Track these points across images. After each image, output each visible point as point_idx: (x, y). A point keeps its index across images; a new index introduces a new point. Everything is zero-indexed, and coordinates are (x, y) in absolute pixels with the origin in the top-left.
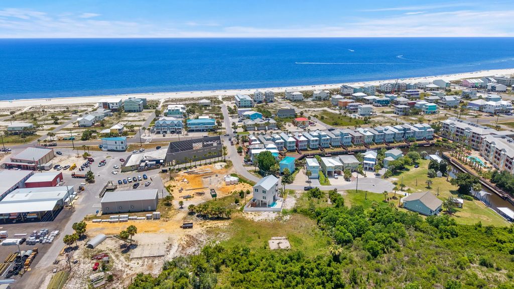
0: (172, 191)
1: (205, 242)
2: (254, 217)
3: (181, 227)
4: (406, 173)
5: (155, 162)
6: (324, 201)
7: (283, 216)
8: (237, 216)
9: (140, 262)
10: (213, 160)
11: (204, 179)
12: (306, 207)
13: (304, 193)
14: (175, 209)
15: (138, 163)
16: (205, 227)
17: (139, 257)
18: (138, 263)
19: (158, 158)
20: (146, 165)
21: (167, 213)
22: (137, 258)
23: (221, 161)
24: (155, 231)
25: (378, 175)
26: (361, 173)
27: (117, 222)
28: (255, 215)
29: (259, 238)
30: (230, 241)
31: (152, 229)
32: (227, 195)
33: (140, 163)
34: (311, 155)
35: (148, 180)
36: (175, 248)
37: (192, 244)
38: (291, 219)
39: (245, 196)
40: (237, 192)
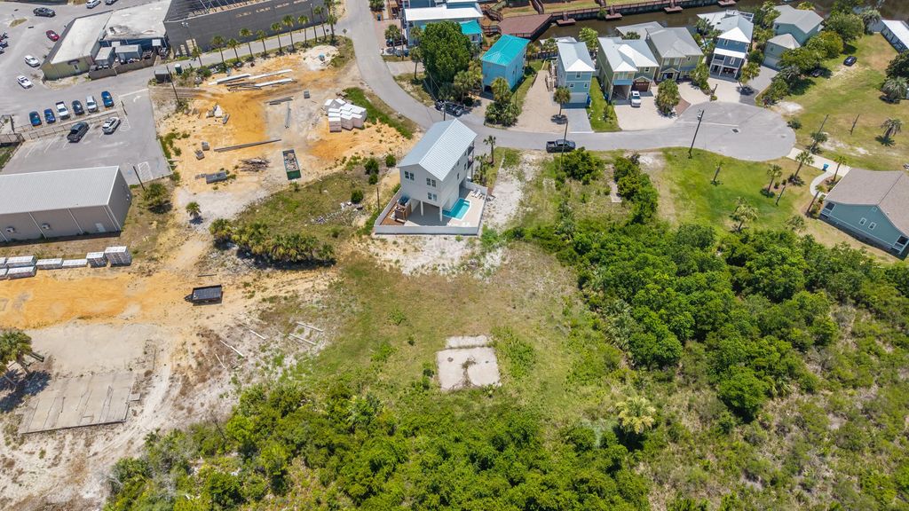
0: (178, 152)
1: (251, 361)
2: (402, 257)
3: (189, 299)
4: (822, 84)
5: (135, 48)
6: (598, 193)
7: (483, 254)
8: (354, 253)
9: (50, 446)
10: (299, 37)
11: (269, 108)
12: (548, 217)
13: (544, 163)
14: (179, 226)
15: (87, 53)
16: (259, 296)
17: (48, 427)
18: (43, 453)
19: (147, 35)
20: (113, 55)
21: (154, 239)
22: (42, 432)
23: (324, 41)
24: (110, 315)
25: (746, 92)
26: (701, 85)
28: (405, 250)
29: (411, 343)
30: (325, 354)
31: (102, 306)
32: (330, 168)
33: (96, 52)
34: (570, 16)
35: (117, 109)
36: (160, 387)
37: (214, 369)
38: (506, 262)
39: (380, 173)
40: (359, 158)
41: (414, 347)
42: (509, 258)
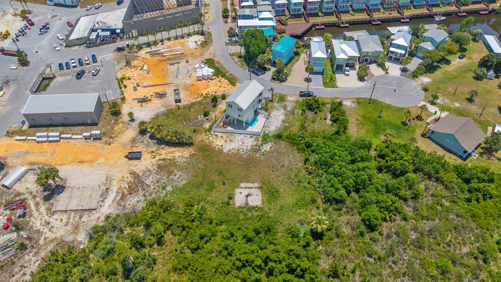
0: (125, 87)
1: (152, 187)
2: (224, 144)
3: (126, 157)
4: (445, 68)
5: (108, 33)
6: (321, 119)
7: (262, 145)
8: (202, 140)
9: (65, 217)
10: (186, 30)
11: (169, 67)
12: (295, 129)
13: (297, 102)
14: (124, 123)
15: (86, 35)
16: (158, 158)
17: (64, 209)
18: (62, 220)
19: (114, 27)
20: (98, 36)
21: (113, 128)
22: (62, 211)
23: (198, 33)
24: (92, 162)
25: (404, 70)
26: (381, 66)
27: (45, 142)
28: (226, 141)
29: (224, 184)
30: (185, 186)
31: (89, 157)
32: (195, 99)
33: (90, 34)
34: (322, 25)
35: (98, 64)
36: (112, 195)
37: (136, 189)
38: (272, 150)
39: (218, 102)
40: (209, 94)
41: (225, 186)
42: (274, 148)
